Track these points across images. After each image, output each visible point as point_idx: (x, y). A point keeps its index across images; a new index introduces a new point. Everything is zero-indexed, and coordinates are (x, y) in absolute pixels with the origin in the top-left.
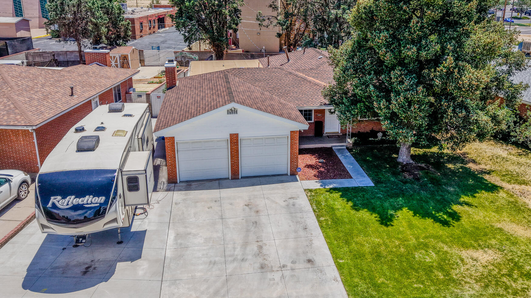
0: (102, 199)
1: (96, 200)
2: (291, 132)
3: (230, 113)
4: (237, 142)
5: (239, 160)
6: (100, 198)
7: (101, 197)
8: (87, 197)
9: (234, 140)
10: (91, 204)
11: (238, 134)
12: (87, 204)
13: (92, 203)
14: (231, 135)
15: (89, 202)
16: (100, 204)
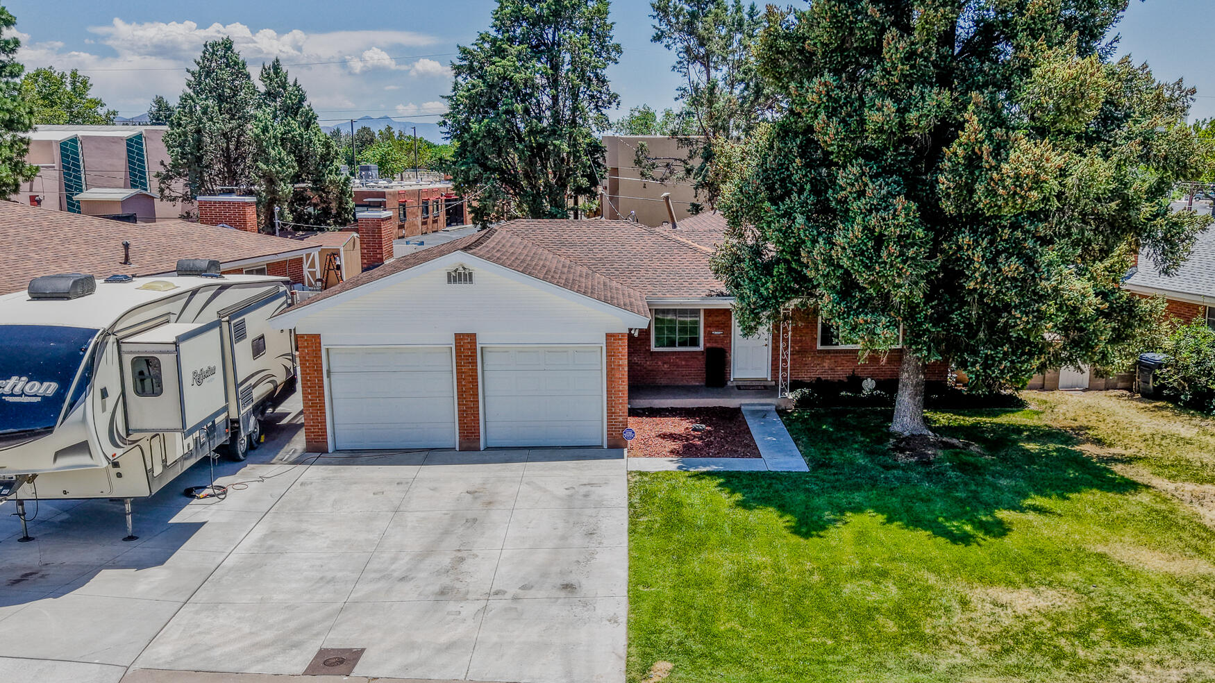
0: (50, 388)
1: (35, 389)
2: (607, 335)
3: (455, 281)
4: (474, 356)
5: (478, 401)
6: (46, 384)
7: (48, 383)
8: (14, 379)
9: (466, 350)
10: (21, 395)
11: (475, 335)
12: (12, 395)
13: (23, 394)
14: (459, 337)
15: (17, 390)
16: (44, 397)
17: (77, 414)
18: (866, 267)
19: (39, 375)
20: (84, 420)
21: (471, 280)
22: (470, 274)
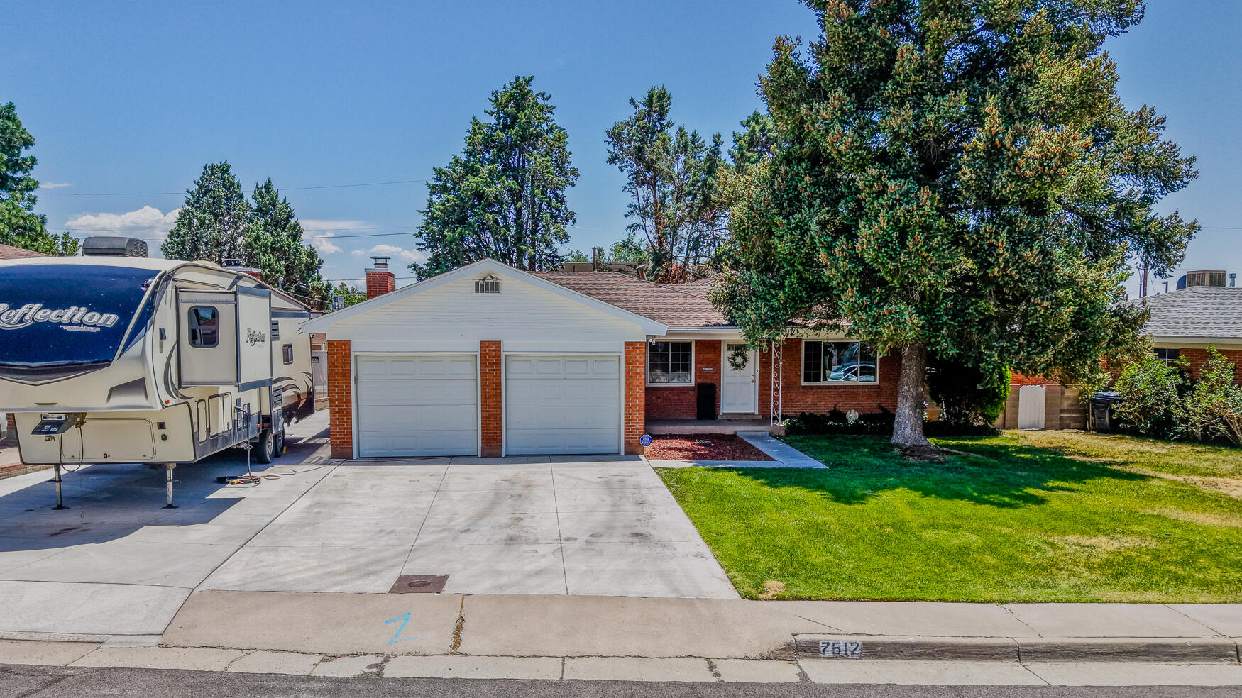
0: (111, 319)
1: (95, 320)
2: (627, 344)
3: (482, 291)
4: (498, 364)
6: (106, 316)
7: (108, 315)
8: (73, 309)
9: (491, 356)
10: (79, 325)
11: (500, 342)
12: (70, 324)
13: (81, 323)
14: (485, 345)
15: (76, 319)
16: (103, 328)
17: (135, 349)
18: (891, 258)
19: (99, 306)
20: (142, 356)
21: (497, 289)
22: (497, 283)
